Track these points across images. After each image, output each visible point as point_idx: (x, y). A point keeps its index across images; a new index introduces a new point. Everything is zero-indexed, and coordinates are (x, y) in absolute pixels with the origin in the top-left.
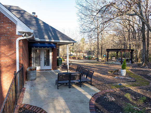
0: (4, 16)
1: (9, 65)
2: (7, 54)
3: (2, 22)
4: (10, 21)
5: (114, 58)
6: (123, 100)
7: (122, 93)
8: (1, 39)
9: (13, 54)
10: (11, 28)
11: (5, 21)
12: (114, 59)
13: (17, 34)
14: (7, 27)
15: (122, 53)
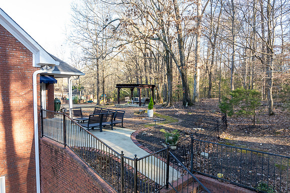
0: (17, 41)
1: (24, 108)
2: (20, 93)
3: (15, 50)
4: (25, 49)
5: (128, 97)
6: (159, 134)
7: (157, 130)
8: (13, 73)
9: (29, 92)
10: (25, 57)
11: (18, 48)
12: (128, 99)
13: (34, 66)
14: (21, 57)
15: (141, 89)
